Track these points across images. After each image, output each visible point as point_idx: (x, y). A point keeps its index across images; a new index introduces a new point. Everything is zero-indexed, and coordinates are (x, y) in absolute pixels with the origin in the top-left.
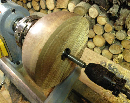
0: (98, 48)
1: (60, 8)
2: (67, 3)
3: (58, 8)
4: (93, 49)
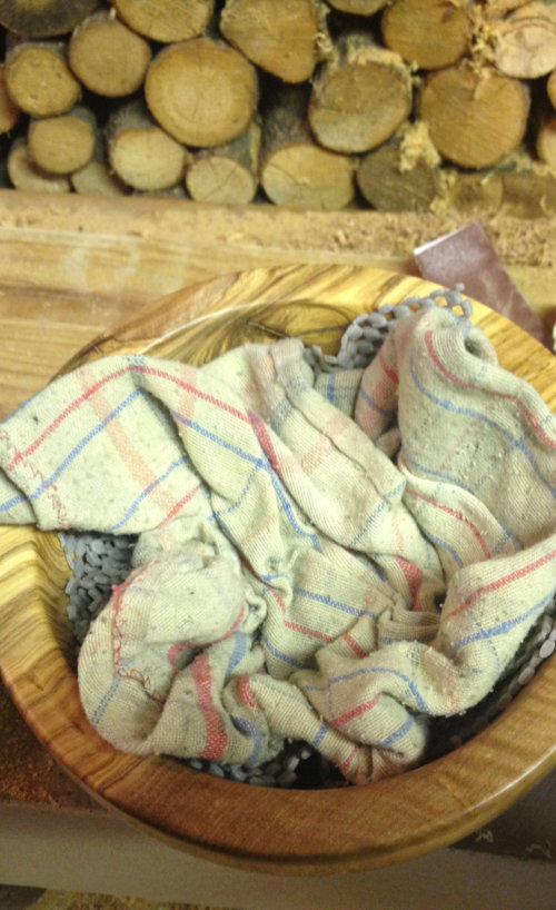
0: (215, 160)
4: (182, 183)
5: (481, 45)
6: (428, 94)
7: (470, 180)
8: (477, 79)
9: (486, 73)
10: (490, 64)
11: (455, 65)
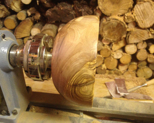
1: (21, 37)
2: (30, 30)
3: (19, 38)
5: (112, 55)
6: (105, 60)
7: (110, 71)
8: (111, 59)
9: (112, 58)
10: (113, 57)
11: (108, 57)
